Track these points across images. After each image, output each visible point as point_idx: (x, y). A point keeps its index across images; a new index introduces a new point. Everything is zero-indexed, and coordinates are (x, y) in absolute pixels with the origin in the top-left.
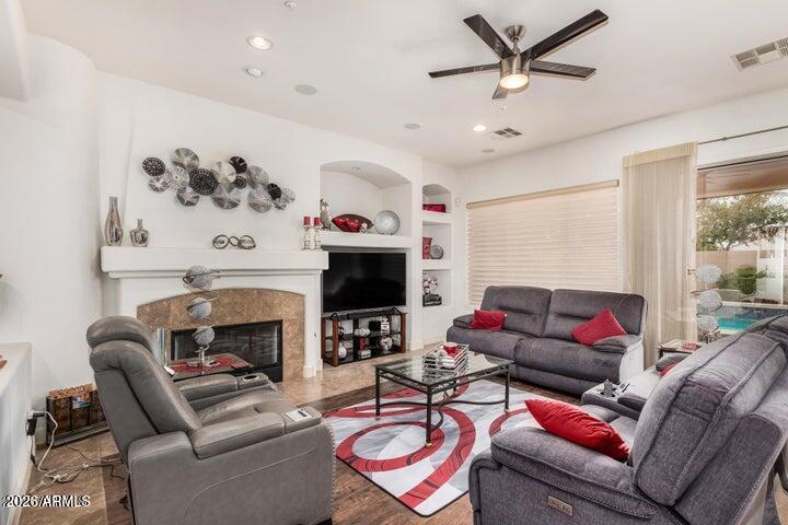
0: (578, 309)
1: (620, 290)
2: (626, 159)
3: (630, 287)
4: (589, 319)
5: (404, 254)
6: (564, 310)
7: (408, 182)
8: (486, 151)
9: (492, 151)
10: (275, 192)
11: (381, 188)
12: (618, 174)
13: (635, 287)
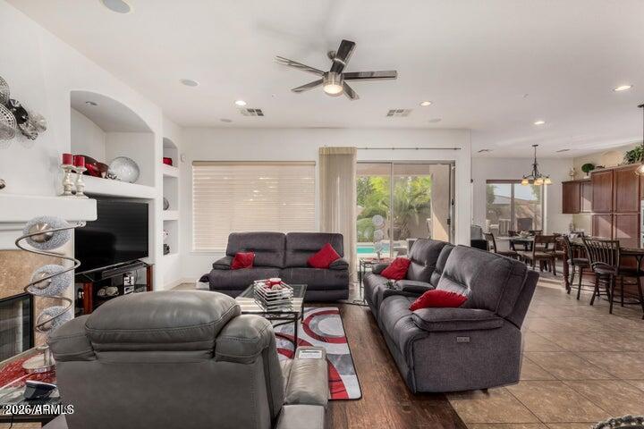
0: (308, 245)
1: (317, 230)
2: (321, 149)
3: (324, 228)
4: (317, 251)
5: (147, 205)
6: (299, 247)
7: (151, 132)
8: (223, 120)
9: (230, 121)
10: (21, 115)
11: (105, 131)
12: (316, 158)
13: (327, 229)
